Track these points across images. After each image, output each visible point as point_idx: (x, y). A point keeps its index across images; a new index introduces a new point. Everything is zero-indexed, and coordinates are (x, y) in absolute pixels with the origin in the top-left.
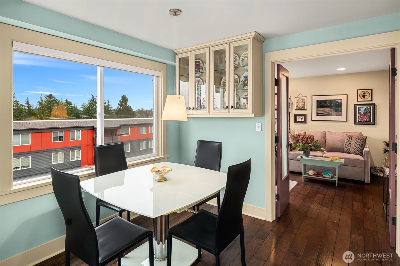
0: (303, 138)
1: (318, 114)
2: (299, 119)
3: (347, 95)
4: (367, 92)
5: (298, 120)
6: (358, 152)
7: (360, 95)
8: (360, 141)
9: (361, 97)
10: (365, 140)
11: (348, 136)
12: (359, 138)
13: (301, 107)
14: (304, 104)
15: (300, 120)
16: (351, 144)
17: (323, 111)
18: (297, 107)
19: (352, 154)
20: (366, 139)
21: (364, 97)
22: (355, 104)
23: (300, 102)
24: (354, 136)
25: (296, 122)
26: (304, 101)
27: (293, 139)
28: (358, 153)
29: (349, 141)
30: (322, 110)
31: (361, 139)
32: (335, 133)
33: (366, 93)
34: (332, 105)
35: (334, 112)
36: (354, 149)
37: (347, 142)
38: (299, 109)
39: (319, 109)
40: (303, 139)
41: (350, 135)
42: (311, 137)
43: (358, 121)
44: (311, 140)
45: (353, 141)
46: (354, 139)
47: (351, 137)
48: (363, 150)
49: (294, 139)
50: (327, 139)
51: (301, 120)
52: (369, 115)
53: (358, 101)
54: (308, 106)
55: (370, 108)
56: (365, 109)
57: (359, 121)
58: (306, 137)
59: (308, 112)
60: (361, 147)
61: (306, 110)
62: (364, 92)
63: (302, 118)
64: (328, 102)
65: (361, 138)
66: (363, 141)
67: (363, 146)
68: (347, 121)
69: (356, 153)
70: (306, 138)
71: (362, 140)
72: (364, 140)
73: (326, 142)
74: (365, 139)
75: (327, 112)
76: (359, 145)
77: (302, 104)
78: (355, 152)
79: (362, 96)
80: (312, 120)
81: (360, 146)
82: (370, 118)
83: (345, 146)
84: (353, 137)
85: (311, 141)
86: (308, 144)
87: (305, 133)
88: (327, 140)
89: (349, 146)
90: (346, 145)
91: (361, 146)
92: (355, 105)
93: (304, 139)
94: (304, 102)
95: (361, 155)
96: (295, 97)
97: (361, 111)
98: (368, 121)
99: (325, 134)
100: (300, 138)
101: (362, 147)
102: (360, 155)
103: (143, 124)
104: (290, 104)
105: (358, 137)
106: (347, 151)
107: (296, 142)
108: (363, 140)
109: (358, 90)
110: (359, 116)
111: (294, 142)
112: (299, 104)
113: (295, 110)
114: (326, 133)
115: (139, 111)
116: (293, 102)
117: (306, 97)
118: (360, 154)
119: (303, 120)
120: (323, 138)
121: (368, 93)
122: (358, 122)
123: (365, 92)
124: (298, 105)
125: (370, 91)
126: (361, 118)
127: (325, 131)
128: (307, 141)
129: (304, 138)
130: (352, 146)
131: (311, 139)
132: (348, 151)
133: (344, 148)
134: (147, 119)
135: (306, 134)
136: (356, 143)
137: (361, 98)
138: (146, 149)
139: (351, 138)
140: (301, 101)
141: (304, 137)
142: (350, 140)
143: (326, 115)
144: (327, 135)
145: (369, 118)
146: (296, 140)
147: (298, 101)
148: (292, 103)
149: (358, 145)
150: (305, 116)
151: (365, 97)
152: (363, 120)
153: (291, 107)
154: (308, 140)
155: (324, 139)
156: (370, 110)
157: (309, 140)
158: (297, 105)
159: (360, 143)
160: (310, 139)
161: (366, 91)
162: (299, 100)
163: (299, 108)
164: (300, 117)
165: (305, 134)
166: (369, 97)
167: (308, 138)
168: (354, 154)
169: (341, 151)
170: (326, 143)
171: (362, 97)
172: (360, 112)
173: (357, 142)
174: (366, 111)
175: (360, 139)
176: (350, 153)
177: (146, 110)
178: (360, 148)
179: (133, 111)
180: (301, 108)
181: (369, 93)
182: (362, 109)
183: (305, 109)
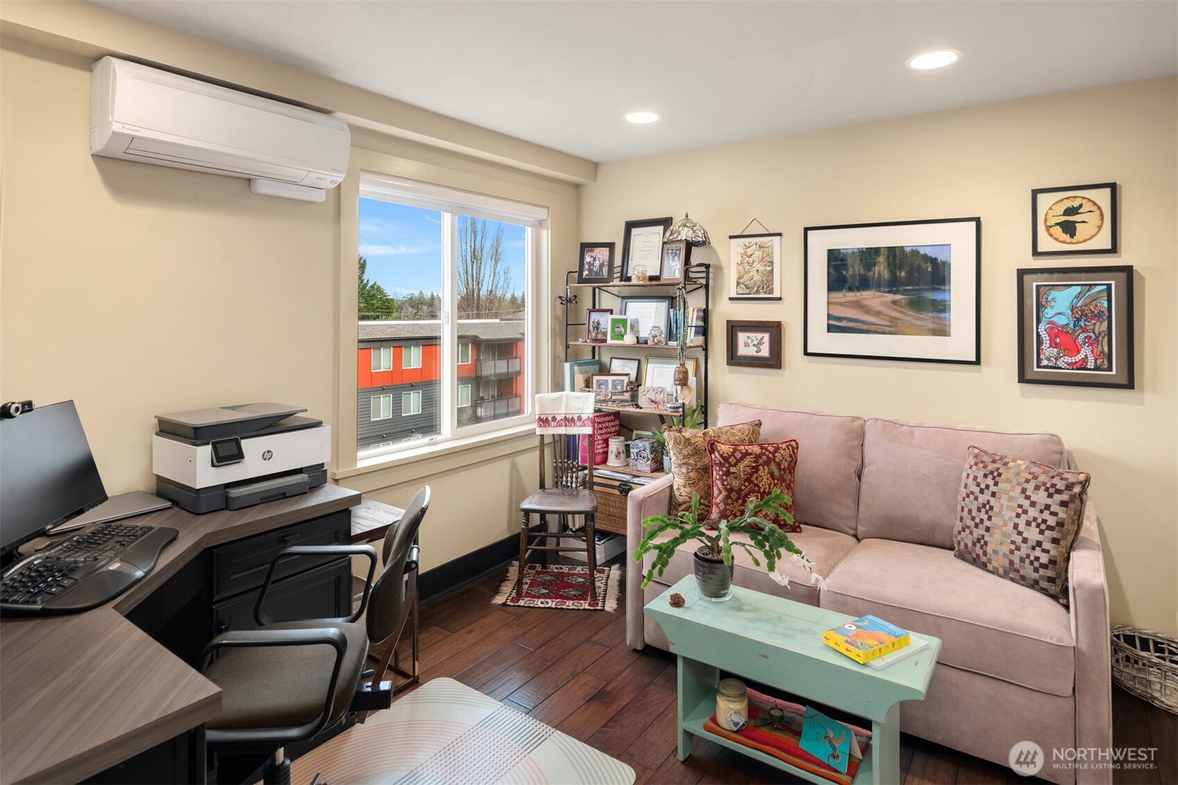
0: (732, 460)
1: (832, 322)
2: (749, 344)
3: (978, 221)
4: (1084, 202)
5: (742, 351)
6: (1035, 576)
7: (1046, 220)
8: (1049, 501)
9: (1053, 230)
10: (1081, 498)
11: (976, 456)
12: (1042, 478)
13: (759, 287)
14: (772, 272)
15: (750, 351)
16: (995, 509)
17: (858, 305)
18: (738, 284)
19: (1000, 576)
20: (1083, 491)
21: (1069, 229)
22: (1019, 271)
23: (751, 260)
24: (1011, 464)
25: (734, 358)
26: (770, 255)
27: (686, 460)
28: (1036, 582)
29: (982, 491)
30: (852, 302)
31: (1053, 485)
32: (912, 433)
33: (1081, 206)
34: (903, 274)
35: (911, 313)
36: (1013, 547)
37: (972, 493)
38: (750, 294)
39: (839, 296)
40: (731, 465)
41: (990, 451)
42: (777, 449)
43: (1038, 366)
44: (777, 473)
45: (1006, 492)
46: (1008, 481)
47: (996, 465)
48: (1063, 565)
49: (691, 461)
50: (866, 461)
51: (755, 349)
52: (1097, 331)
53: (1036, 253)
54: (787, 282)
55: (1105, 294)
56: (1078, 296)
57: (1045, 362)
58: (747, 454)
59: (787, 313)
60: (1055, 541)
61: (780, 299)
62: (1069, 204)
63: (760, 343)
64: (881, 259)
65: (1056, 481)
66: (1063, 504)
67: (1064, 536)
68: (978, 362)
69: (1023, 578)
70: (748, 461)
71: (1058, 492)
72: (1073, 498)
73: (863, 479)
74: (1077, 489)
75: (878, 314)
76: (1043, 527)
77: (761, 268)
78: (1017, 571)
79: (1061, 224)
80: (806, 353)
81: (1047, 533)
82: (1106, 349)
83: (961, 519)
84: (1006, 464)
85: (772, 474)
86: (754, 491)
87: (759, 424)
88: (866, 471)
89: (982, 521)
90: (966, 510)
91: (1055, 534)
92: (1021, 273)
93: (735, 465)
94: (772, 263)
95: (1054, 597)
96: (731, 237)
97: (1052, 307)
98: (1096, 369)
99: (861, 434)
100: (716, 457)
101: (1062, 543)
102: (1044, 591)
103: (381, 341)
104: (711, 269)
105: (1035, 470)
106: (970, 553)
107: (699, 480)
108: (1065, 497)
109: (1035, 193)
110: (1045, 337)
111: (689, 479)
112: (749, 271)
113: (731, 299)
114: (867, 428)
115: (411, 298)
116: (724, 262)
117: (780, 234)
118: (1044, 584)
119: (765, 352)
120: (848, 455)
121: (1094, 208)
122: (1036, 369)
123: (1076, 204)
124: (745, 278)
125: (1103, 197)
126: (1056, 346)
127: (859, 418)
128: (752, 474)
129: (738, 461)
130: (999, 528)
131: (778, 465)
132: (974, 556)
133: (956, 530)
134: (399, 325)
135: (763, 430)
136: (1020, 511)
137: (1051, 235)
138: (391, 417)
139: (992, 473)
140: (758, 254)
141: (735, 450)
142: (987, 487)
143: (872, 328)
144: (869, 437)
145: (1102, 352)
146: (699, 465)
147: (745, 253)
148: (719, 268)
149: (1034, 524)
150: (774, 329)
151: (1075, 228)
152: (1069, 360)
153: (713, 287)
154: (757, 471)
155: (855, 463)
156: (1106, 304)
157: (763, 473)
158: (740, 278)
159: (1046, 515)
160: (767, 463)
161: (1083, 198)
162: (749, 252)
163: (747, 291)
164: (752, 335)
165: (753, 432)
166: (1100, 228)
167: (758, 457)
168: (1013, 580)
169: (939, 538)
170: (864, 487)
171: (1058, 231)
172: (1049, 312)
173: (1026, 503)
174: (1083, 311)
175: (1047, 490)
176: (990, 567)
177: (432, 296)
178: (1046, 545)
179: (386, 299)
180: (757, 292)
181: (1099, 208)
182: (1062, 303)
183: (776, 294)
